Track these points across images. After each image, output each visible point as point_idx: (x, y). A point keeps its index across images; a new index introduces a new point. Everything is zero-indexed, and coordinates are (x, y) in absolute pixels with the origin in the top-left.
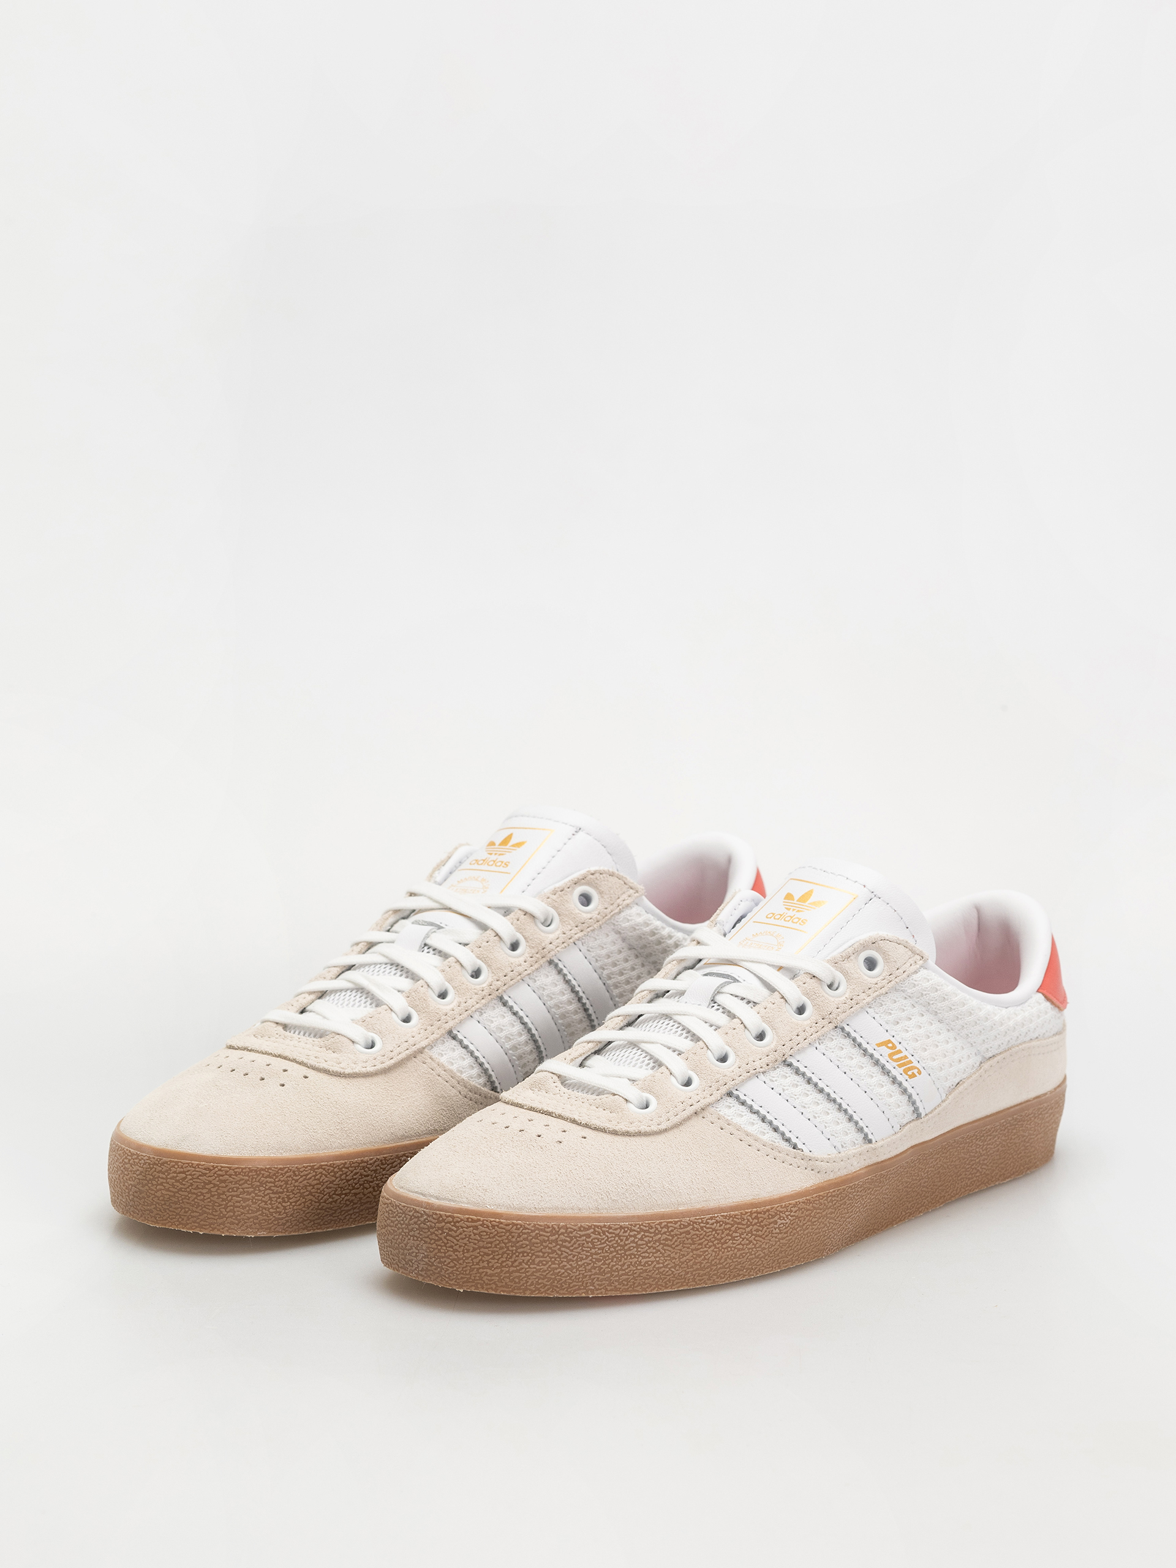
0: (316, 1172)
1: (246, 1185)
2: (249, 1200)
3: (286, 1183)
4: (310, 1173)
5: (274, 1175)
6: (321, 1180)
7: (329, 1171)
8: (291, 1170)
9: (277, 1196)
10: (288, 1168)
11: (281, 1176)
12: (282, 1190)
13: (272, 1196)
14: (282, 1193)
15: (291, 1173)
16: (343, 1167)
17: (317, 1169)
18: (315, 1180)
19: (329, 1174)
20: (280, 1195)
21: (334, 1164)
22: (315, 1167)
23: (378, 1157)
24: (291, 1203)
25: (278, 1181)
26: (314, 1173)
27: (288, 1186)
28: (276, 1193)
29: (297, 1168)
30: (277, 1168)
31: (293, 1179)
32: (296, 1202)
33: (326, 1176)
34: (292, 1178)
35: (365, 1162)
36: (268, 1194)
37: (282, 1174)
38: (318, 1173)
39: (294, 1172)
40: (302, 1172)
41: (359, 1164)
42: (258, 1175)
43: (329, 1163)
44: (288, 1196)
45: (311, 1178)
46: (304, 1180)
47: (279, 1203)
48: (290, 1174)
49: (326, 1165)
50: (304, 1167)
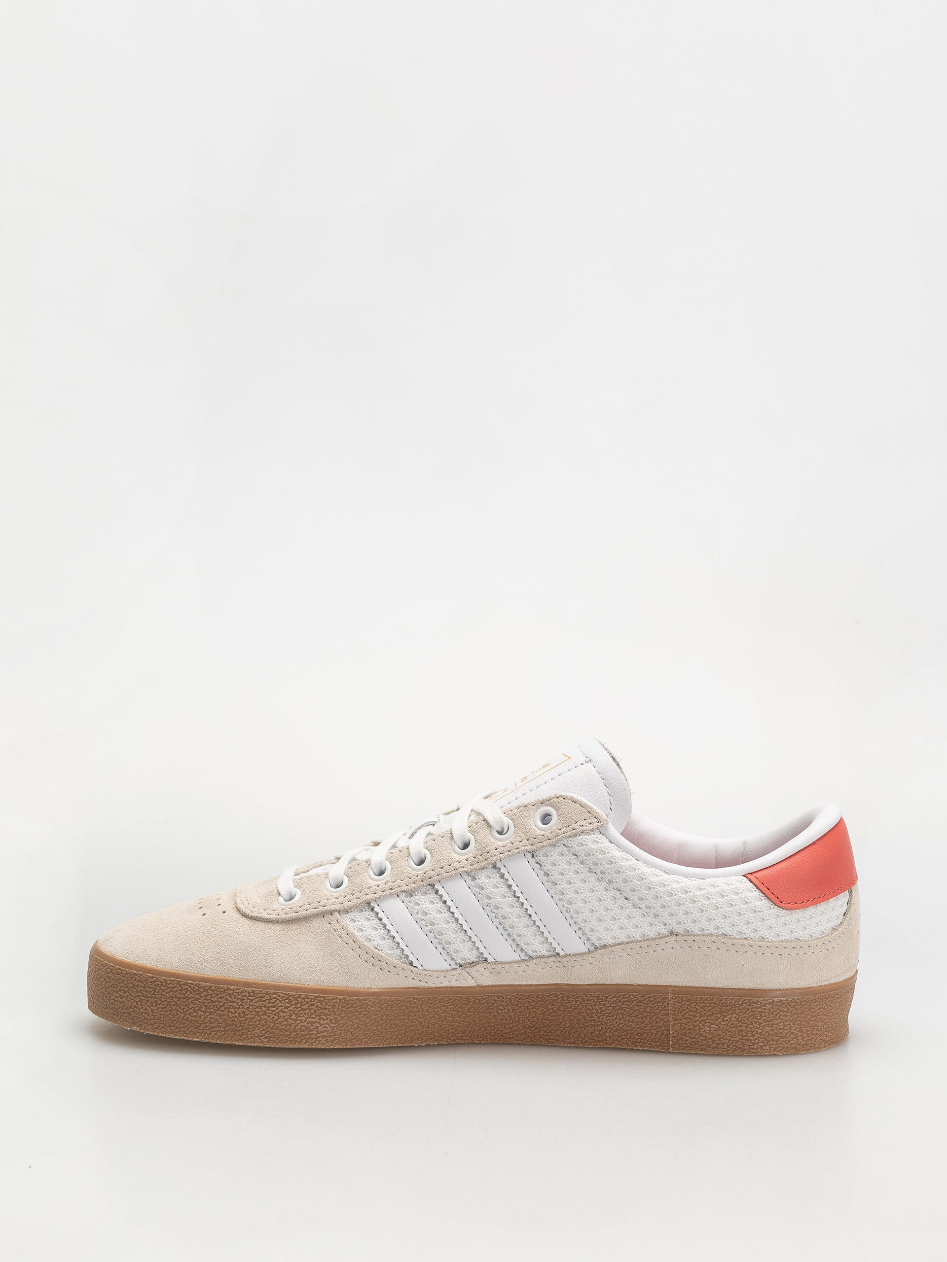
0: (182, 987)
1: (122, 985)
2: (124, 997)
3: (155, 990)
4: (176, 987)
5: (144, 981)
6: (186, 995)
7: (195, 990)
8: (159, 980)
9: (147, 999)
10: (157, 978)
11: (150, 983)
12: (150, 995)
13: (142, 998)
14: (151, 997)
15: (159, 983)
16: (208, 989)
17: (182, 985)
18: (180, 993)
19: (194, 992)
20: (149, 999)
21: (199, 985)
22: (181, 983)
23: (246, 989)
24: (158, 1008)
25: (148, 987)
26: (180, 988)
27: (156, 993)
28: (146, 996)
29: (164, 979)
30: (147, 976)
31: (161, 989)
32: (163, 1008)
33: (191, 993)
34: (160, 987)
35: (231, 990)
36: (139, 996)
37: (151, 982)
38: (183, 989)
39: (161, 982)
40: (168, 984)
41: (225, 990)
42: (132, 978)
43: (194, 983)
44: (156, 1002)
45: (176, 991)
46: (170, 991)
47: (148, 1005)
48: (157, 983)
49: (192, 984)
50: (170, 980)
